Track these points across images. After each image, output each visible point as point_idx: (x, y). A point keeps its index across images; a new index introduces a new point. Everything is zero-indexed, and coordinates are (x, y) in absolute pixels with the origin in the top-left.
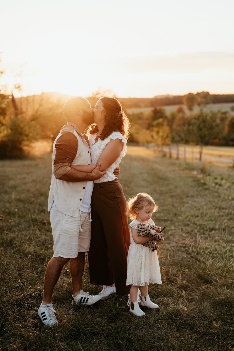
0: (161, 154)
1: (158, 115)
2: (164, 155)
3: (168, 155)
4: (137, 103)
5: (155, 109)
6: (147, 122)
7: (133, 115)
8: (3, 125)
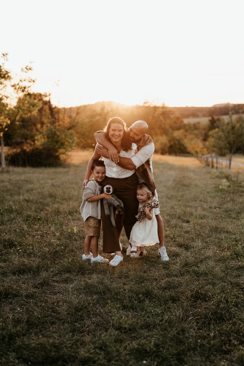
0: (205, 163)
1: (215, 125)
2: (208, 165)
4: (194, 112)
5: (213, 118)
6: (203, 132)
7: (189, 125)
8: (41, 133)
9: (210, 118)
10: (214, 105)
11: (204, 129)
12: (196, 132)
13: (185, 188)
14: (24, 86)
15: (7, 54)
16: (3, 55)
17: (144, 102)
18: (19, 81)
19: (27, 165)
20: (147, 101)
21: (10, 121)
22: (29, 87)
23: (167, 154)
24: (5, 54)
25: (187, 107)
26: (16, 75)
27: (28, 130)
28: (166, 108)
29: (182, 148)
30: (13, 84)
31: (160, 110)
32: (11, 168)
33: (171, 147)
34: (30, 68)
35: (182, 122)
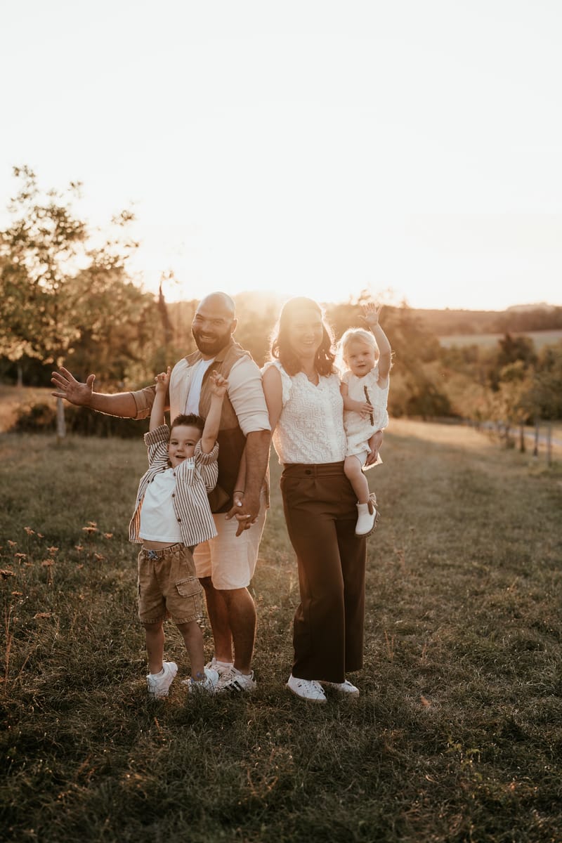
0: (505, 441)
1: (515, 352)
2: (511, 445)
3: (518, 445)
4: (465, 323)
5: (508, 338)
6: (486, 368)
7: (454, 350)
8: (137, 360)
9: (502, 337)
10: (509, 308)
11: (488, 362)
12: (470, 367)
13: (485, 498)
14: (115, 256)
15: (79, 184)
16: (73, 185)
17: (359, 297)
18: (105, 243)
19: (109, 433)
20: (366, 294)
21: (81, 333)
22: (125, 258)
23: (405, 417)
24: (75, 184)
25: (447, 309)
26: (99, 230)
27: (91, 352)
28: (410, 310)
29: (439, 403)
30: (89, 250)
31: (397, 316)
32: (77, 440)
33: (413, 400)
34: (129, 216)
35: (436, 343)
